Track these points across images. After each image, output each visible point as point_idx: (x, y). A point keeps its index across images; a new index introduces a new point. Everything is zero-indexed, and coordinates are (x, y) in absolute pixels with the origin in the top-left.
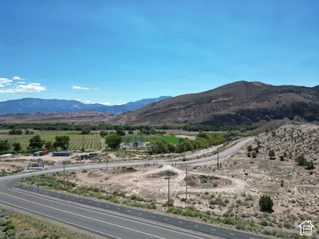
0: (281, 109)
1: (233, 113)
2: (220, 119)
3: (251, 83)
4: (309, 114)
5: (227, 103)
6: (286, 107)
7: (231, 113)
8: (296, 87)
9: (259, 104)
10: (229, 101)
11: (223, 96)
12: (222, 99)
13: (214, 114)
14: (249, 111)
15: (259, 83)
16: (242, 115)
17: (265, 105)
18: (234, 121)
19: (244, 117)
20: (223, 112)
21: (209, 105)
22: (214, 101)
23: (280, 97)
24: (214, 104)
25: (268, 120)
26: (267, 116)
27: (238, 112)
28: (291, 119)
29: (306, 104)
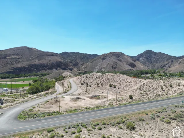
0: (51, 64)
1: (26, 66)
2: (18, 70)
3: (31, 48)
4: (63, 67)
5: (17, 59)
6: (54, 63)
7: (25, 66)
8: (54, 53)
9: (40, 61)
10: (19, 58)
11: (14, 54)
12: (14, 57)
13: (13, 67)
14: (35, 65)
15: (35, 49)
16: (32, 67)
17: (44, 62)
18: (27, 71)
19: (33, 68)
20: (19, 65)
21: (5, 60)
22: (8, 58)
23: (50, 58)
24: (9, 60)
25: (46, 70)
26: (45, 68)
27: (29, 66)
28: (56, 69)
29: (62, 62)
